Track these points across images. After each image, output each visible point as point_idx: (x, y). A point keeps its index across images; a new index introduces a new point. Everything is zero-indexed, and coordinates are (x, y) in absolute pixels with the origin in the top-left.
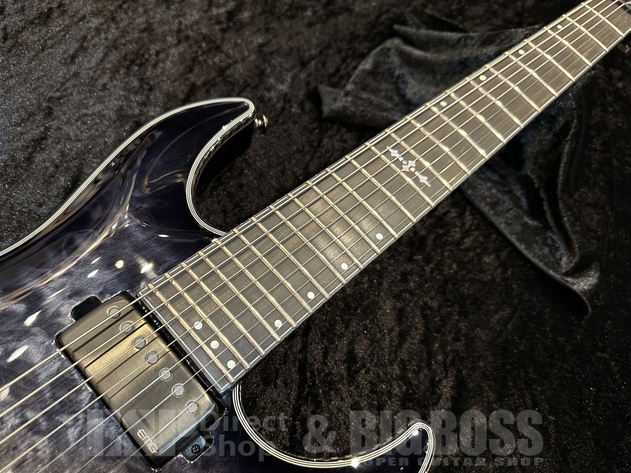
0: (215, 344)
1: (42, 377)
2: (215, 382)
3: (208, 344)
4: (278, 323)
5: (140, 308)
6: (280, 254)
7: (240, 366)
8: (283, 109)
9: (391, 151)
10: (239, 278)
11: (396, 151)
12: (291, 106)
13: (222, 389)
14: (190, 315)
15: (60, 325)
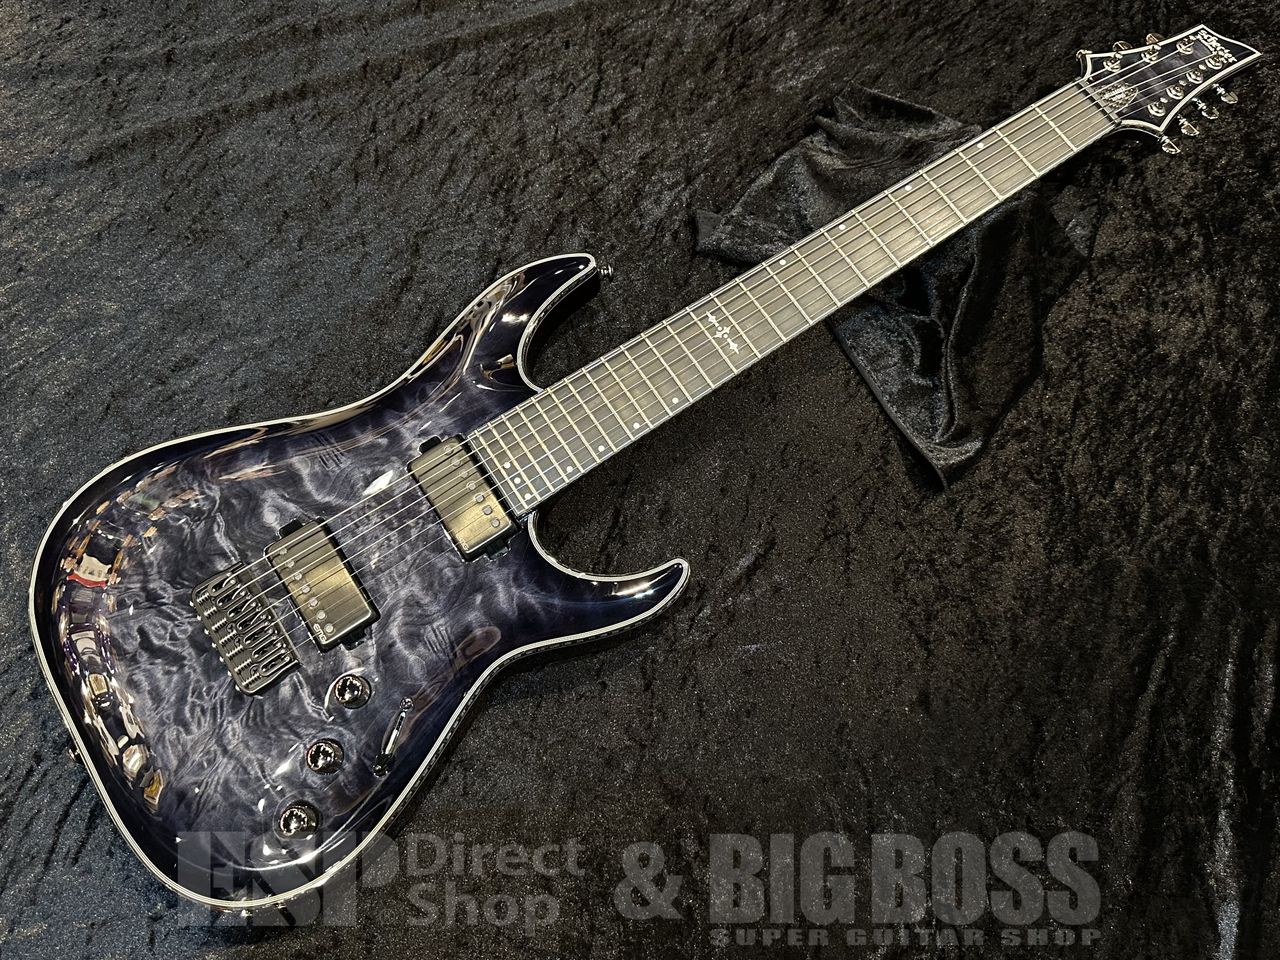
0: (517, 481)
1: (397, 492)
2: (514, 507)
3: (512, 479)
4: (570, 469)
5: (467, 448)
6: (582, 412)
7: (534, 499)
8: (654, 239)
9: (709, 315)
10: (544, 431)
11: (714, 317)
12: (663, 236)
13: (518, 513)
14: (502, 457)
15: (411, 456)
